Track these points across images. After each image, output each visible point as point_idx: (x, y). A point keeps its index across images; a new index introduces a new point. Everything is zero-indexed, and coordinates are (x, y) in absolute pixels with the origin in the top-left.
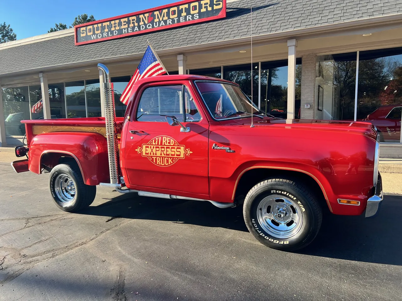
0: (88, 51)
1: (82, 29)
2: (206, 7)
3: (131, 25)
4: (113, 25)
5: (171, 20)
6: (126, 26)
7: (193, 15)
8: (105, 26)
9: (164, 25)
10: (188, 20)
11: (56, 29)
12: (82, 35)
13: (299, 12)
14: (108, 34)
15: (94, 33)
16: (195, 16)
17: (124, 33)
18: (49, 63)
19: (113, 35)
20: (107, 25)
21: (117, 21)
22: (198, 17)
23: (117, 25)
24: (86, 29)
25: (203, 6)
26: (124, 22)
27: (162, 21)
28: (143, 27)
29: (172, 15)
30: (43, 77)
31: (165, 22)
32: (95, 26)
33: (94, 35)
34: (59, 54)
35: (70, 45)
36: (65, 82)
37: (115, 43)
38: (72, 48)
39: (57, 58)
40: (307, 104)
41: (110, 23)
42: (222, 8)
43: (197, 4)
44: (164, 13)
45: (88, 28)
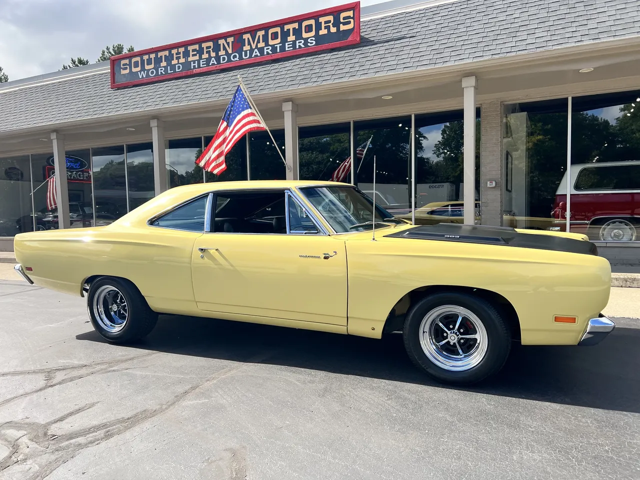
0: (133, 97)
1: (123, 62)
2: (328, 28)
3: (205, 56)
4: (175, 56)
5: (270, 48)
6: (197, 58)
7: (306, 40)
8: (161, 57)
9: (259, 55)
10: (297, 47)
12: (123, 72)
13: (479, 35)
14: (166, 71)
15: (143, 69)
16: (309, 41)
17: (192, 68)
18: (68, 117)
19: (175, 71)
20: (165, 56)
21: (182, 50)
22: (314, 42)
23: (181, 55)
24: (130, 62)
25: (323, 25)
26: (193, 51)
27: (255, 49)
28: (224, 59)
29: (272, 39)
30: (57, 139)
31: (261, 50)
32: (146, 57)
33: (142, 72)
34: (84, 102)
35: (102, 88)
36: (92, 148)
37: (178, 83)
38: (105, 93)
39: (81, 108)
40: (491, 180)
41: (170, 52)
42: (353, 29)
43: (312, 22)
44: (259, 36)
45: (134, 60)
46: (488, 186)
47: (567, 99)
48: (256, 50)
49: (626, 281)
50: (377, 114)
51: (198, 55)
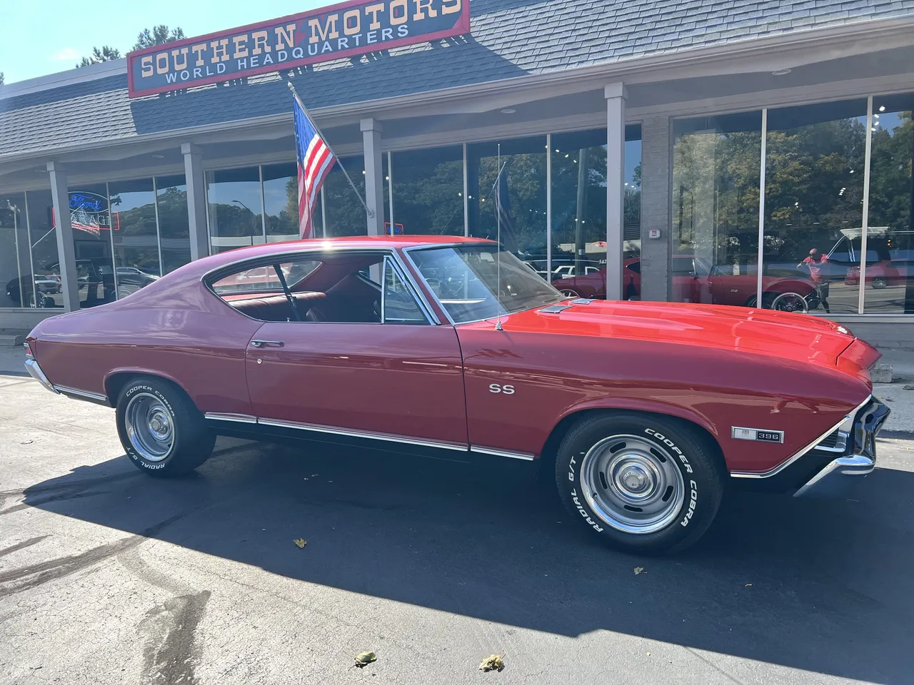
0: (159, 111)
1: (145, 60)
2: (425, 10)
4: (215, 51)
5: (346, 40)
6: (246, 54)
7: (395, 28)
8: (197, 52)
9: (331, 50)
10: (384, 39)
11: (94, 59)
12: (145, 74)
13: (632, 23)
14: (203, 72)
15: (172, 70)
16: (399, 29)
17: (240, 68)
18: (69, 140)
19: (216, 73)
20: (202, 51)
21: (224, 42)
22: (407, 32)
23: (224, 50)
24: (154, 59)
25: (419, 7)
26: (241, 43)
27: (326, 40)
28: (283, 56)
29: (348, 27)
30: (55, 170)
31: (333, 43)
32: (175, 53)
33: (171, 75)
34: (91, 118)
35: (118, 97)
36: (109, 183)
38: (121, 105)
39: (87, 128)
40: (654, 229)
41: (208, 46)
42: (460, 12)
43: (403, 1)
44: (331, 22)
45: (159, 57)
46: (651, 236)
47: (761, 112)
48: (327, 43)
50: (499, 134)
51: (247, 49)
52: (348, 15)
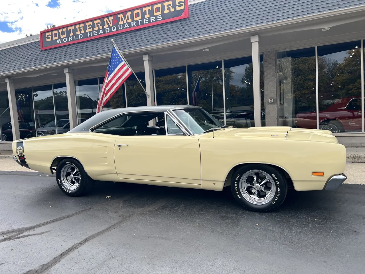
0: (54, 55)
1: (47, 34)
2: (169, 9)
3: (96, 29)
4: (78, 29)
5: (135, 22)
6: (91, 30)
7: (156, 17)
8: (70, 30)
9: (128, 27)
10: (151, 21)
12: (48, 40)
13: (260, 10)
14: (73, 38)
15: (59, 38)
16: (158, 17)
17: (89, 36)
18: (15, 68)
20: (72, 29)
21: (82, 25)
22: (161, 18)
23: (82, 29)
24: (52, 34)
25: (166, 7)
26: (89, 26)
28: (107, 30)
29: (136, 17)
30: (9, 82)
31: (129, 24)
32: (61, 31)
33: (59, 40)
34: (25, 59)
35: (36, 50)
36: (33, 87)
37: (81, 46)
38: (38, 53)
39: (23, 63)
40: (271, 98)
41: (75, 27)
42: (184, 9)
43: (159, 6)
44: (128, 15)
45: (54, 32)
46: (269, 102)
47: (315, 48)
48: (126, 24)
49: (355, 159)
51: (92, 28)
52: (135, 12)
